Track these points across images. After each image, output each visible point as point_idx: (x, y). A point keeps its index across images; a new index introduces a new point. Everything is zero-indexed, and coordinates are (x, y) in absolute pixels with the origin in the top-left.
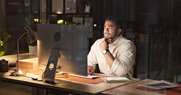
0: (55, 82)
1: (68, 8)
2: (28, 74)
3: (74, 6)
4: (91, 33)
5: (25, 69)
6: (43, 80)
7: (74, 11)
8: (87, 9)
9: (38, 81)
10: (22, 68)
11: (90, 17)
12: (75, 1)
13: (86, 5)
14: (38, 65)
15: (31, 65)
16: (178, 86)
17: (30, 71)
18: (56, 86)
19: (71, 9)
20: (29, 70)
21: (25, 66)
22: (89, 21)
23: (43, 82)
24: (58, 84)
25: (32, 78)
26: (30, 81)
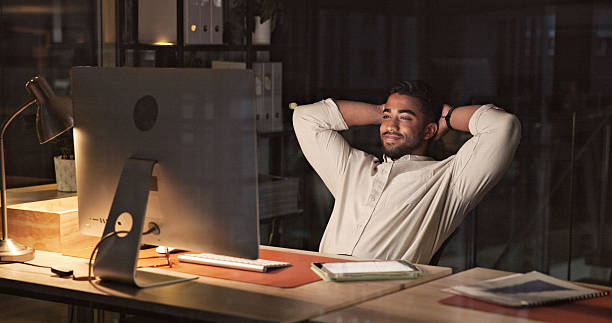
0: (138, 282)
1: (194, 28)
2: (41, 257)
3: (216, 20)
4: (277, 115)
5: (30, 238)
6: (92, 275)
7: (215, 38)
8: (262, 33)
9: (75, 279)
10: (18, 235)
11: (272, 60)
12: (219, 2)
13: (258, 19)
14: (77, 221)
15: (52, 221)
16: (593, 292)
17: (47, 245)
18: (139, 297)
19: (205, 30)
20: (44, 241)
21: (30, 227)
22: (269, 75)
23: (94, 282)
24: (146, 291)
25: (53, 270)
26: (47, 279)
